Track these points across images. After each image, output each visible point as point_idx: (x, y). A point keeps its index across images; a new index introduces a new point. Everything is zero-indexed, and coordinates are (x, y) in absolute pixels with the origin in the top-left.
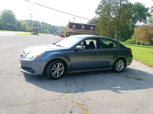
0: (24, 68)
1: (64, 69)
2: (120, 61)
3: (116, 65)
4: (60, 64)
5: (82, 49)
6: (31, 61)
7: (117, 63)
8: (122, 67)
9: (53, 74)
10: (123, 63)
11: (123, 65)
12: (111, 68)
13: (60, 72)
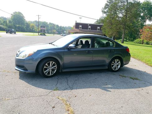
0: (18, 66)
1: (56, 68)
2: (116, 60)
3: (112, 64)
4: (52, 63)
5: (74, 48)
6: (24, 60)
7: (113, 62)
8: (119, 66)
9: (45, 72)
10: (120, 62)
11: (120, 64)
12: (107, 68)
13: (53, 70)
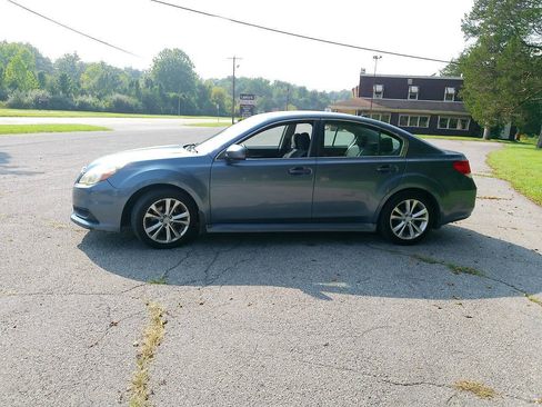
1: (189, 219)
3: (393, 217)
7: (396, 209)
9: (148, 231)
10: (424, 211)
11: (426, 218)
